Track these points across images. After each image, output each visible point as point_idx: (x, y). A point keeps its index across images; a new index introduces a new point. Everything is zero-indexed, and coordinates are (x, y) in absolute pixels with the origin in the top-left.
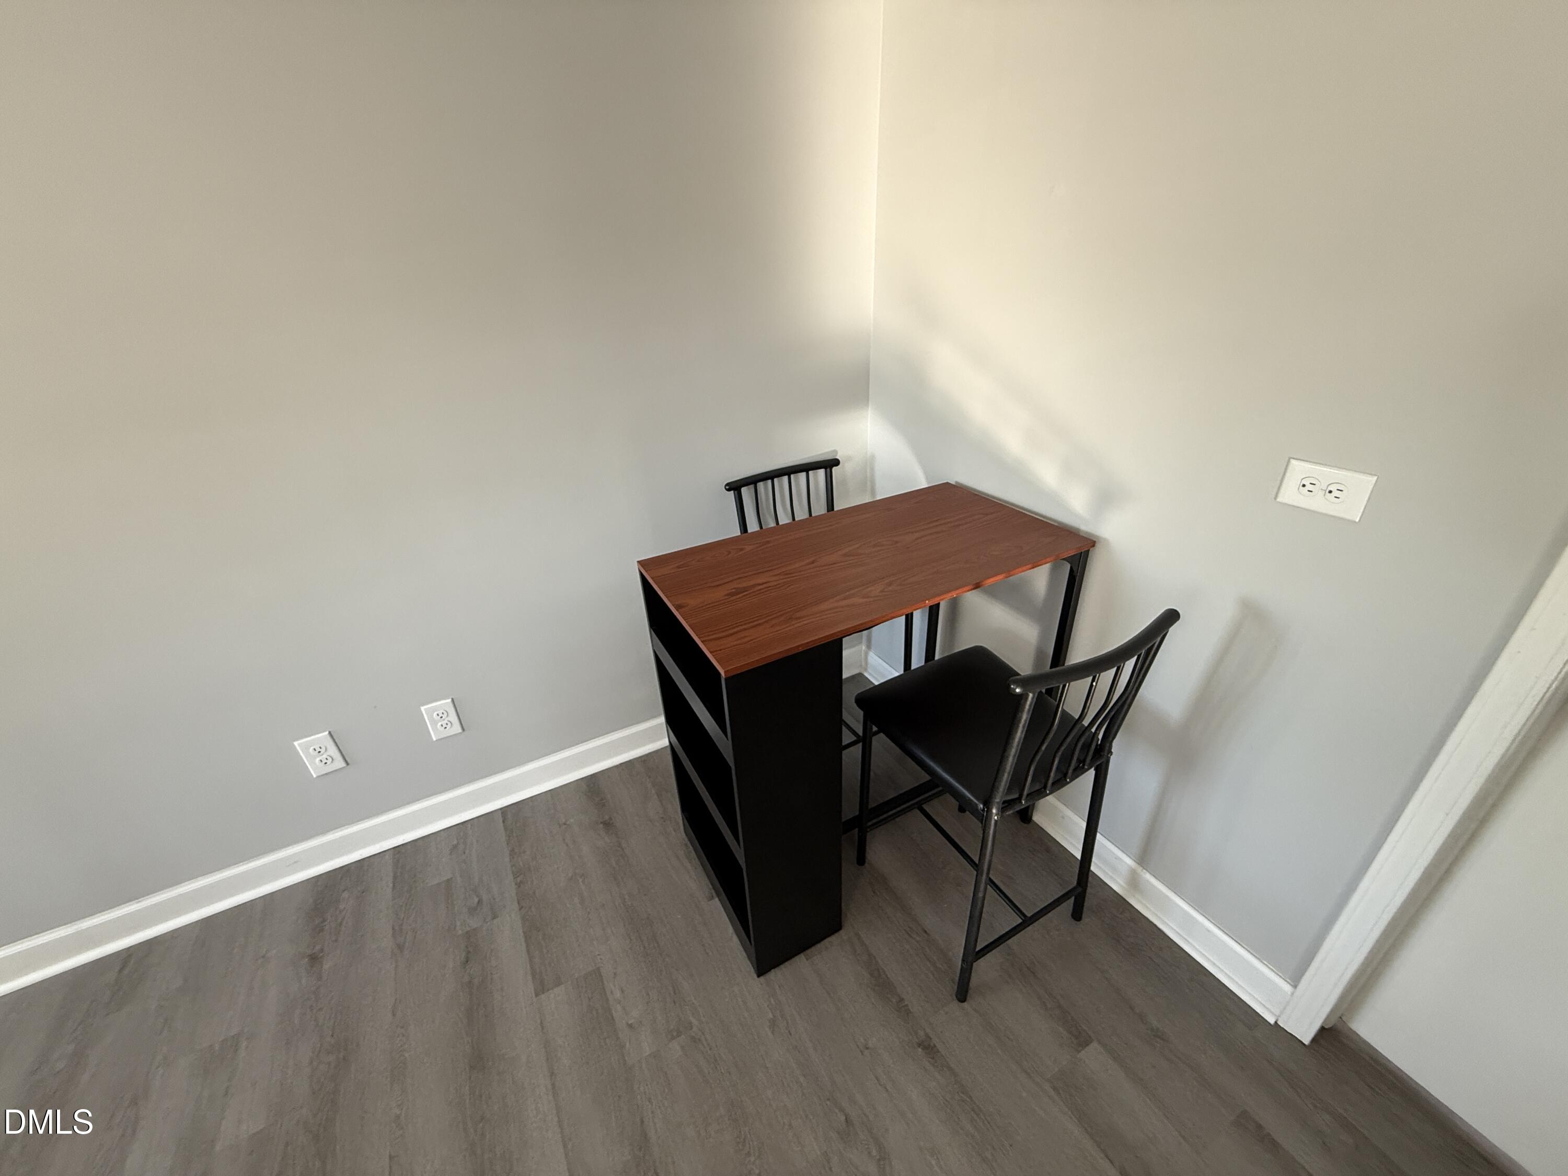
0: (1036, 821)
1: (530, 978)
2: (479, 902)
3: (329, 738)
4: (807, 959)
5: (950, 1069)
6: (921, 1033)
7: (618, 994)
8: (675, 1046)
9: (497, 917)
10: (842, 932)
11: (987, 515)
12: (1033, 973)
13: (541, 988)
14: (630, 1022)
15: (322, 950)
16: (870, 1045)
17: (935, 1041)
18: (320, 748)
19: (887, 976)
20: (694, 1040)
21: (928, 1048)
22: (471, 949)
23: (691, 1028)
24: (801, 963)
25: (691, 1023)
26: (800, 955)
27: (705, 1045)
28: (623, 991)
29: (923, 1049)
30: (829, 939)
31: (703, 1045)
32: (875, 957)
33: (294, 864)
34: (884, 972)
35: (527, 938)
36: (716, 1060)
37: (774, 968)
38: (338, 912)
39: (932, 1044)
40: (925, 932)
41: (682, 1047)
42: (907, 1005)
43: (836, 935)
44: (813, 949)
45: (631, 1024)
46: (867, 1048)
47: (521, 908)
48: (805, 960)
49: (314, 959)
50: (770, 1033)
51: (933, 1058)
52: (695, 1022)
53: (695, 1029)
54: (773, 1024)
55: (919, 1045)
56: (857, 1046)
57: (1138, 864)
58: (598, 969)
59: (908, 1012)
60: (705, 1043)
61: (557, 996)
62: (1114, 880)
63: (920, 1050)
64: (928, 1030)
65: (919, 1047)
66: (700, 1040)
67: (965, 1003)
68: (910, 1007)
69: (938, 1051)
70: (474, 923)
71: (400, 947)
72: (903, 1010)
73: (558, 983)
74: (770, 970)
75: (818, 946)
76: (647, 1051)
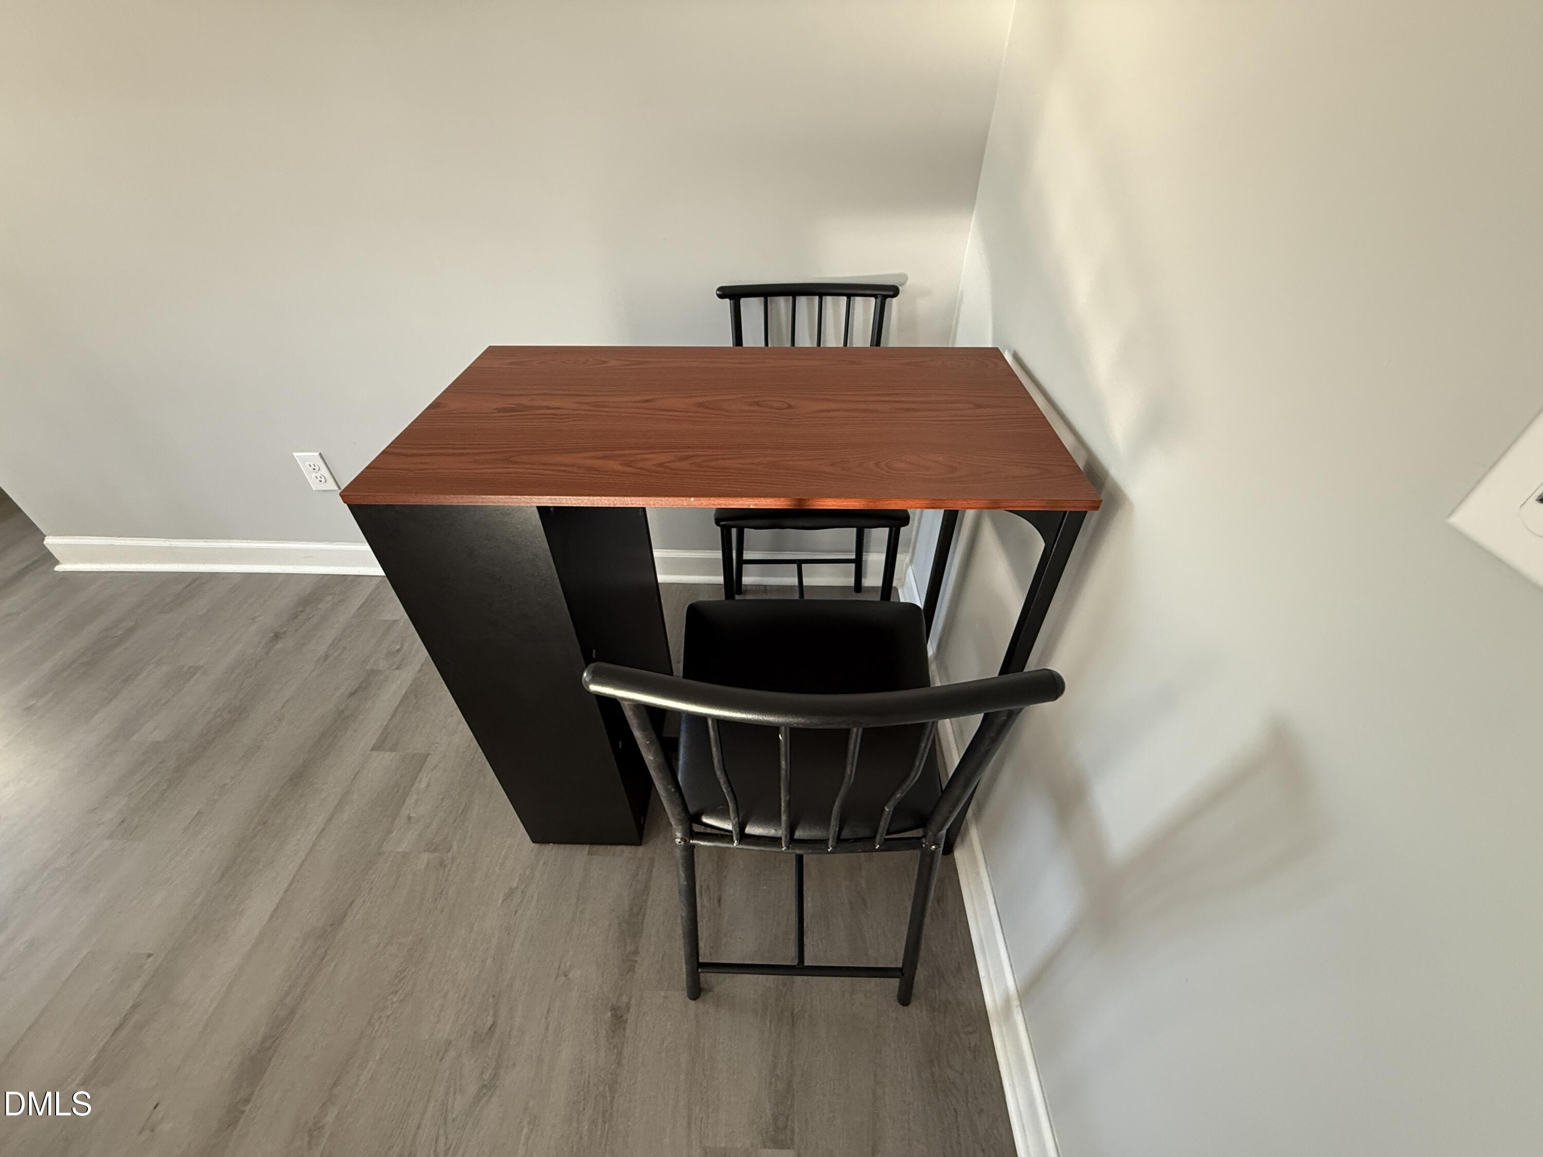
0: (956, 858)
1: (380, 732)
2: (398, 650)
3: (319, 457)
4: (588, 854)
5: (620, 1053)
6: (624, 999)
7: (423, 786)
8: (425, 857)
9: (400, 669)
10: (641, 849)
11: (979, 406)
12: (793, 1025)
13: (377, 747)
14: (411, 815)
15: (285, 633)
16: (571, 975)
17: (631, 1018)
18: (314, 466)
19: (643, 920)
20: (442, 864)
21: (619, 1019)
22: (364, 685)
23: (448, 852)
24: (580, 854)
25: (451, 847)
26: (585, 846)
27: (446, 875)
28: (428, 785)
29: (612, 1015)
30: (624, 847)
31: (444, 873)
32: (648, 894)
33: (309, 557)
34: (645, 914)
35: (405, 698)
36: (441, 893)
37: (554, 843)
38: (315, 609)
39: (624, 1018)
40: (719, 901)
41: (428, 864)
42: (635, 961)
43: (633, 847)
44: (602, 848)
45: (412, 817)
46: (566, 976)
47: (420, 671)
48: (587, 853)
49: (277, 637)
50: (500, 902)
51: (614, 1032)
52: (455, 848)
53: (450, 855)
54: (511, 893)
55: (613, 1009)
56: (559, 967)
57: (1019, 996)
58: (428, 754)
59: (631, 969)
60: (446, 871)
61: (386, 758)
62: (991, 987)
63: (609, 1014)
64: (633, 1002)
65: (611, 1011)
66: (445, 866)
67: (693, 1002)
68: (637, 966)
69: (624, 1029)
70: (382, 665)
71: (326, 657)
72: (629, 965)
73: (393, 749)
74: (548, 843)
75: (609, 847)
76: (402, 848)
